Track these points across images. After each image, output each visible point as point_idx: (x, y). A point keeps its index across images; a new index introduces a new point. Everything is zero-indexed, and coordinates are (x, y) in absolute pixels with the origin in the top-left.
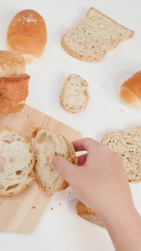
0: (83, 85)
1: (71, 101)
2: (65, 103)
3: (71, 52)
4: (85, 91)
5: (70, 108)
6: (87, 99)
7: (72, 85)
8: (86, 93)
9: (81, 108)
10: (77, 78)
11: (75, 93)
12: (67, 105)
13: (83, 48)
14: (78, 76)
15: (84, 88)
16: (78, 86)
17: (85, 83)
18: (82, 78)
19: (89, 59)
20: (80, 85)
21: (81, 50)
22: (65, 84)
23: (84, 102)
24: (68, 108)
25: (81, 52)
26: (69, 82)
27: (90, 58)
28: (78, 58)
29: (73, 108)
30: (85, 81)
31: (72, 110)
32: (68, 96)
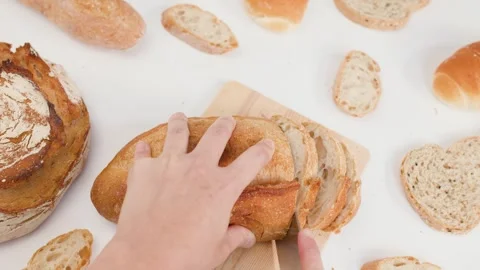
0: (371, 68)
1: (351, 96)
2: (341, 98)
3: (350, 15)
4: (375, 80)
5: (350, 108)
6: (378, 93)
7: (353, 68)
8: (376, 83)
9: (368, 107)
10: (362, 57)
11: (358, 82)
12: (344, 103)
13: (371, 6)
14: (363, 54)
15: (372, 75)
16: (362, 70)
17: (374, 66)
18: (369, 58)
19: (381, 25)
20: (366, 68)
21: (367, 10)
22: (343, 67)
23: (374, 98)
24: (346, 107)
25: (368, 13)
26: (349, 64)
27: (383, 24)
28: (363, 25)
29: (354, 108)
30: (375, 63)
31: (353, 112)
32: (346, 88)
